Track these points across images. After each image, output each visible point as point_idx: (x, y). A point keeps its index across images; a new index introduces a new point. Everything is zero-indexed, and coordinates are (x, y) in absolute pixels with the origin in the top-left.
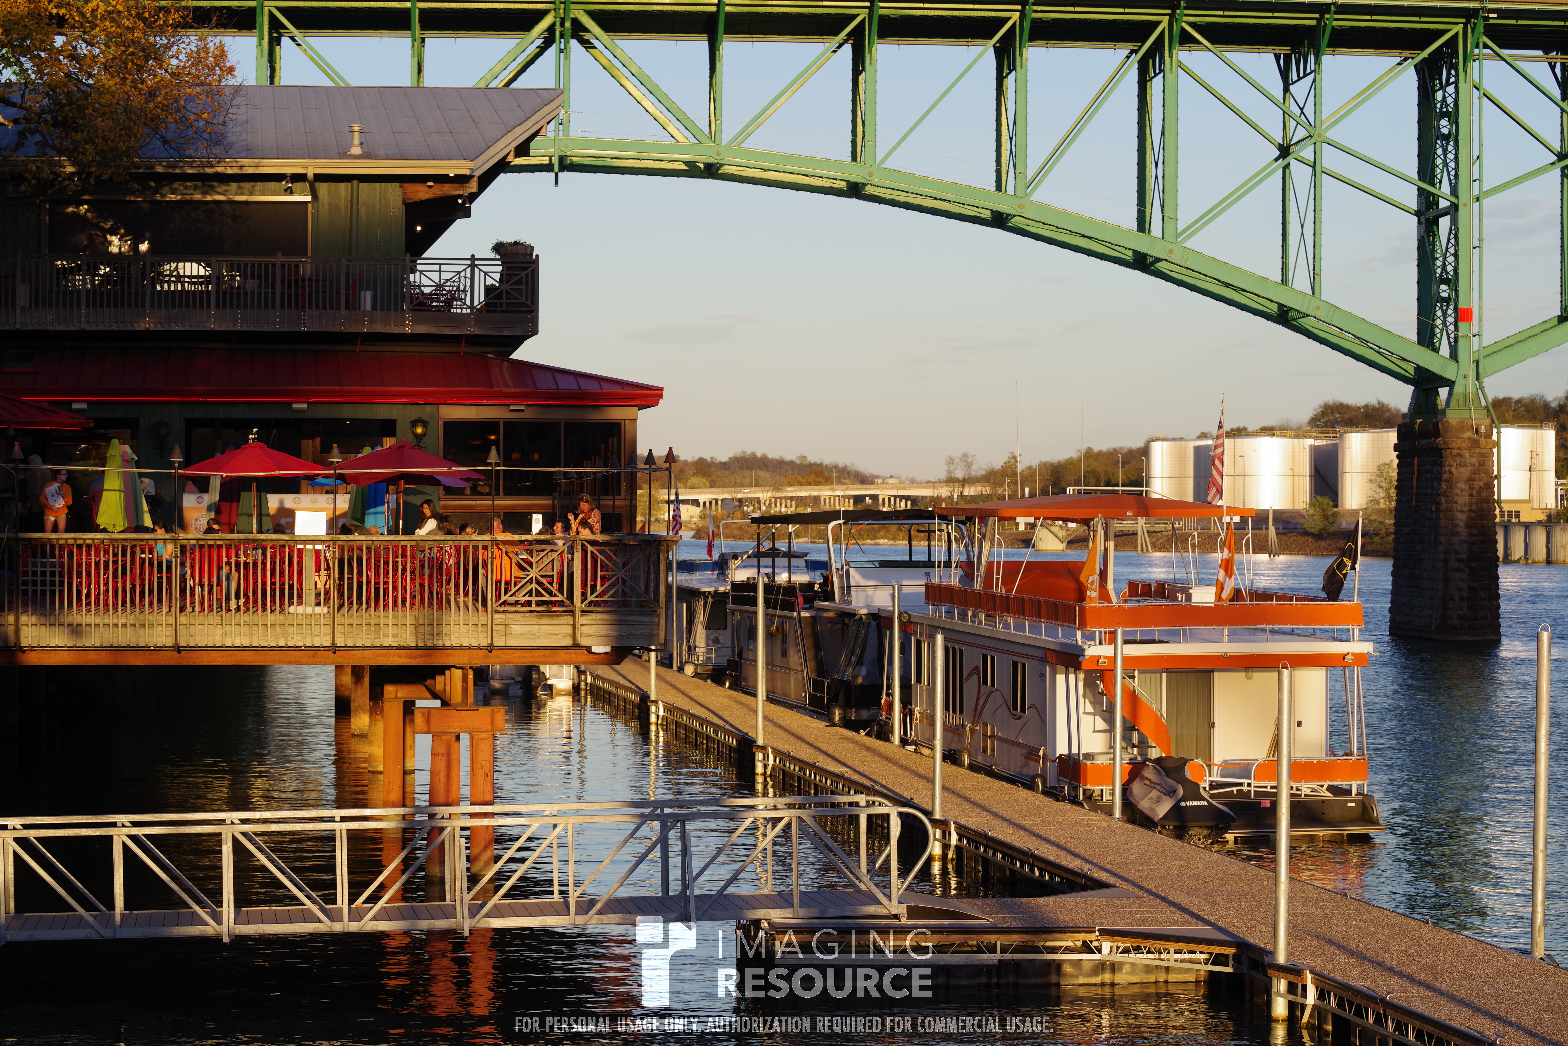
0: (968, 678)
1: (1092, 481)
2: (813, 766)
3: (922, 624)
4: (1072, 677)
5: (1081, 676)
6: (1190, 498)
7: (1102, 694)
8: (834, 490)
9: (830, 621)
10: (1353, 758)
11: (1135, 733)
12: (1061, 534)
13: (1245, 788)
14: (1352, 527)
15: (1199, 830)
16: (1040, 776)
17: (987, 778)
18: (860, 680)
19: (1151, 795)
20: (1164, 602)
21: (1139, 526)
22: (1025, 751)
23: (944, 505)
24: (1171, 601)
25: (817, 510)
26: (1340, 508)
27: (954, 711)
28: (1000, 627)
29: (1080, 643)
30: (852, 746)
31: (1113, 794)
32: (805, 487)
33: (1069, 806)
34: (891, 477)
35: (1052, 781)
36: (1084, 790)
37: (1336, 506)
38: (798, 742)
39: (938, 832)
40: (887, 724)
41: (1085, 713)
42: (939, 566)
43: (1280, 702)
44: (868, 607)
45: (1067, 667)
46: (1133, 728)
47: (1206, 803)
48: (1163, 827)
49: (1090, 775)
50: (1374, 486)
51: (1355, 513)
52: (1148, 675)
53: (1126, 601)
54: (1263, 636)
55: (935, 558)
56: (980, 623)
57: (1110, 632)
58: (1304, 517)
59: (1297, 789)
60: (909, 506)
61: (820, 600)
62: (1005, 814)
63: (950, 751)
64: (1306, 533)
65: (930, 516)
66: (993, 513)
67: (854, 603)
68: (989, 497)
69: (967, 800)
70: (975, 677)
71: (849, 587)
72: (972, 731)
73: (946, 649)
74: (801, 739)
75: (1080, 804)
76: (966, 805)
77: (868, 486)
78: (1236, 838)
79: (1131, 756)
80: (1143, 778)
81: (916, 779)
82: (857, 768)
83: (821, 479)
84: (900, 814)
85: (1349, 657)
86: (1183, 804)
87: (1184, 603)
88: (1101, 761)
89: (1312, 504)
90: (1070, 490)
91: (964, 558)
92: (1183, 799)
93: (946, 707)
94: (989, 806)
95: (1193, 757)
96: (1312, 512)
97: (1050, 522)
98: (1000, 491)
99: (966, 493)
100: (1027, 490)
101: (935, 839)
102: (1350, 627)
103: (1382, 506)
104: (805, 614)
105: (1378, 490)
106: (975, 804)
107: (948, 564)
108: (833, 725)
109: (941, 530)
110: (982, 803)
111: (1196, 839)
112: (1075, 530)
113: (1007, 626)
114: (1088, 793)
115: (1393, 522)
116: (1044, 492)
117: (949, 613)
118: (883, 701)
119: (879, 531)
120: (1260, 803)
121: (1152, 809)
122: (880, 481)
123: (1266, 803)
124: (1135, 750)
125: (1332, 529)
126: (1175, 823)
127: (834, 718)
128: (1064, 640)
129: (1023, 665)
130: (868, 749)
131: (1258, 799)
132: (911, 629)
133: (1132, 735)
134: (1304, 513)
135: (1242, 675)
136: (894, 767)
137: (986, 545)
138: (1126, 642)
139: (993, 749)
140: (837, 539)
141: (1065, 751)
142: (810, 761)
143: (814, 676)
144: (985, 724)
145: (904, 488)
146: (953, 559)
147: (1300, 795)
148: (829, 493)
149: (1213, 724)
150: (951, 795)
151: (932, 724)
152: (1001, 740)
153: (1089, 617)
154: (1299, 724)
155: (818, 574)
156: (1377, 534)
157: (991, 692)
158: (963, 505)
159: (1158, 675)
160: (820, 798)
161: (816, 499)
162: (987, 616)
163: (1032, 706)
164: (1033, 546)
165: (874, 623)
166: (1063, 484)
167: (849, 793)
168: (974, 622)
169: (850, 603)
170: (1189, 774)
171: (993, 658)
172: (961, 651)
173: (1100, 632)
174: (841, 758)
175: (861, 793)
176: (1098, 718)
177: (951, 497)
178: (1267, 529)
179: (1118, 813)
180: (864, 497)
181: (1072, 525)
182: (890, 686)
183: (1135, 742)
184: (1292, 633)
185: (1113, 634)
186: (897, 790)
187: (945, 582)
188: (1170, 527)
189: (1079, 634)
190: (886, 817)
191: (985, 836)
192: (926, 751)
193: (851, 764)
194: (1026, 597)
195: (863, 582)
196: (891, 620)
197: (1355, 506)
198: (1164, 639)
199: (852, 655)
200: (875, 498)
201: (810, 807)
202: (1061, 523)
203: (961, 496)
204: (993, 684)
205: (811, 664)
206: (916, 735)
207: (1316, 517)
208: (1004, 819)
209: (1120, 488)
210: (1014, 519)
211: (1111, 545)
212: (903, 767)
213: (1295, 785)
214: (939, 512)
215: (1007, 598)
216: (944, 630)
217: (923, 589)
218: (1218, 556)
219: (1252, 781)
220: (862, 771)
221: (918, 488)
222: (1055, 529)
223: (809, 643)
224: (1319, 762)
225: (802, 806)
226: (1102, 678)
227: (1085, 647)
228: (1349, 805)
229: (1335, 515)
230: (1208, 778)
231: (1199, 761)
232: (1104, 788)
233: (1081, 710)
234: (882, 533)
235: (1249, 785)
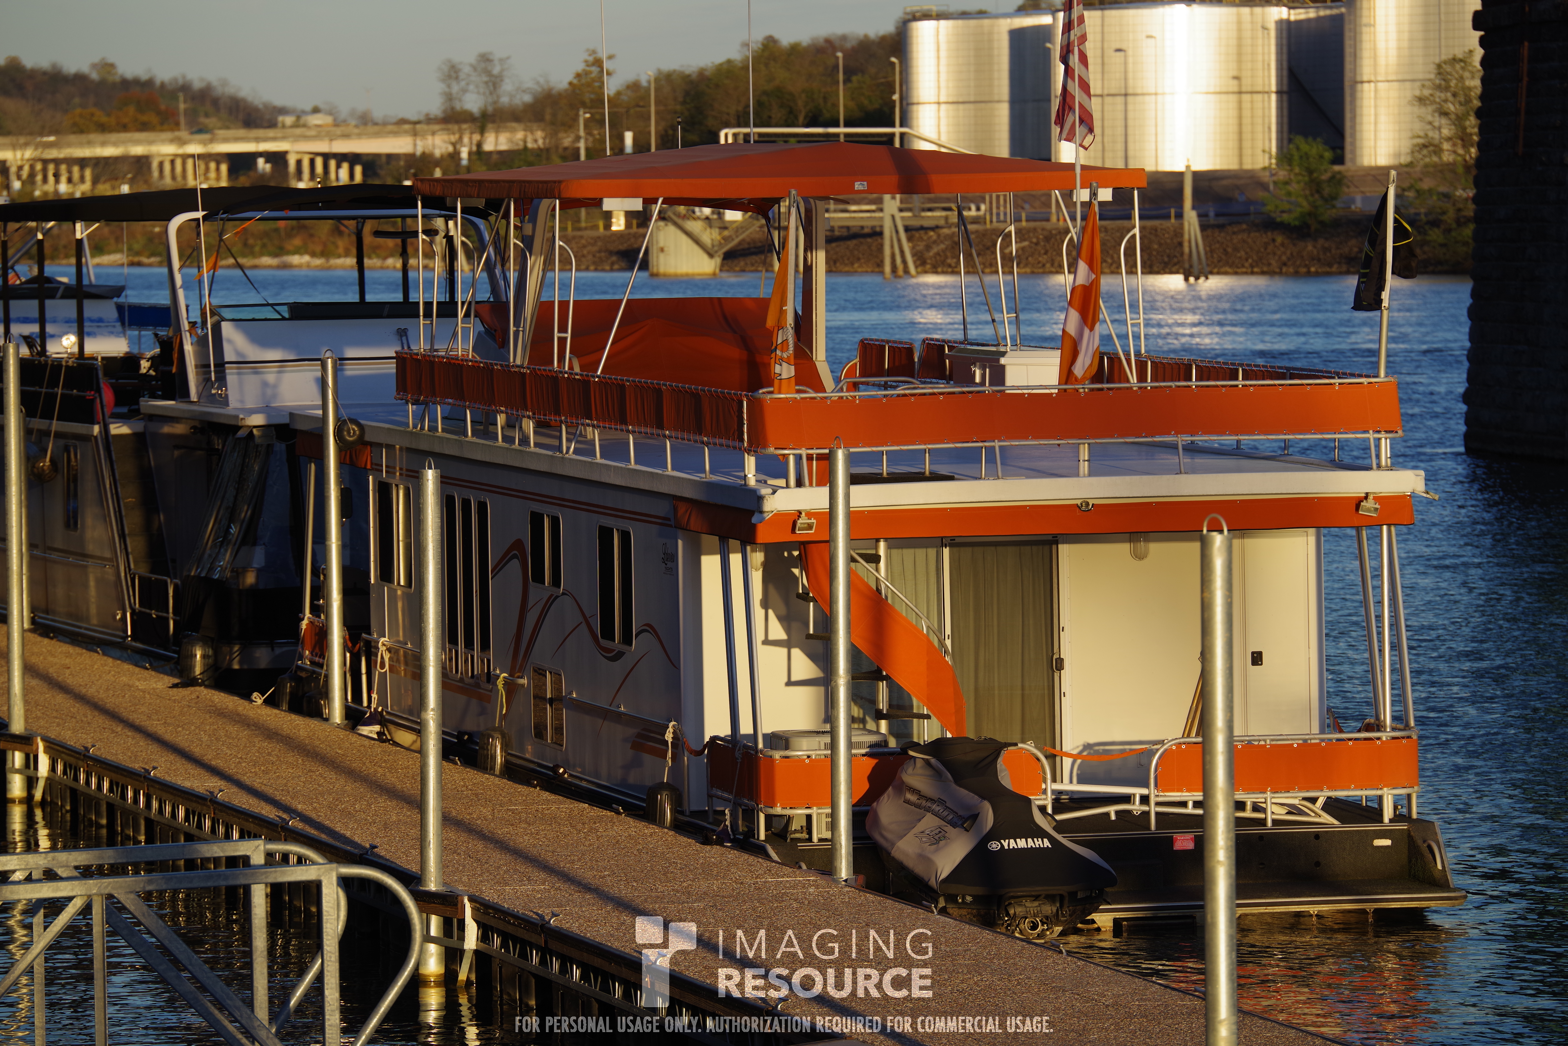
0: (497, 569)
1: (777, 113)
2: (142, 779)
3: (390, 447)
4: (735, 559)
5: (757, 558)
6: (1002, 149)
7: (805, 597)
8: (182, 142)
9: (177, 441)
10: (1384, 736)
11: (882, 686)
12: (709, 236)
13: (1136, 807)
14: (1374, 207)
15: (1032, 906)
16: (668, 786)
17: (546, 795)
18: (250, 579)
19: (921, 826)
20: (942, 387)
21: (886, 216)
22: (631, 731)
23: (438, 173)
24: (958, 383)
25: (143, 188)
26: (1348, 164)
27: (469, 644)
28: (569, 448)
29: (752, 481)
30: (233, 729)
31: (833, 826)
32: (114, 137)
33: (733, 855)
34: (316, 110)
35: (696, 800)
36: (769, 818)
37: (1339, 159)
38: (108, 723)
39: (435, 922)
40: (313, 676)
41: (766, 642)
42: (428, 315)
43: (1206, 608)
44: (266, 409)
45: (724, 539)
46: (877, 675)
47: (1047, 843)
48: (951, 898)
49: (782, 782)
50: (1427, 112)
51: (1380, 175)
52: (908, 553)
53: (855, 386)
54: (1171, 459)
55: (419, 296)
56: (525, 441)
57: (820, 457)
58: (1264, 186)
59: (1256, 808)
60: (358, 178)
61: (154, 397)
62: (589, 876)
63: (461, 734)
64: (1270, 225)
65: (406, 199)
66: (549, 189)
67: (234, 403)
68: (541, 155)
69: (502, 845)
70: (515, 564)
71: (221, 365)
72: (510, 687)
73: (447, 504)
74: (113, 716)
75: (759, 850)
76: (498, 858)
77: (260, 132)
78: (1116, 921)
79: (873, 739)
80: (902, 788)
81: (383, 802)
82: (247, 780)
83: (152, 118)
84: (345, 882)
85: (1369, 504)
86: (994, 846)
87: (987, 388)
88: (804, 749)
89: (1284, 156)
90: (726, 135)
91: (484, 295)
92: (995, 834)
93: (449, 634)
94: (551, 859)
95: (1016, 738)
96: (1282, 174)
97: (682, 209)
98: (567, 141)
99: (488, 147)
100: (629, 137)
101: (427, 938)
102: (1371, 436)
103: (1447, 157)
104: (119, 429)
105: (1438, 121)
106: (518, 854)
107: (448, 309)
108: (189, 682)
109: (431, 232)
110: (534, 852)
111: (1026, 925)
112: (740, 228)
113: (586, 449)
114: (778, 826)
115: (1471, 193)
116: (667, 141)
117: (454, 422)
118: (304, 624)
119: (290, 235)
120: (1170, 841)
121: (924, 858)
122: (289, 120)
123: (1184, 842)
124: (883, 724)
125: (1328, 214)
126: (979, 891)
127: (191, 668)
128: (715, 478)
129: (625, 537)
130: (271, 734)
131: (1165, 832)
132: (366, 458)
133: (875, 692)
134: (1266, 177)
135: (1123, 549)
136: (331, 775)
137: (535, 265)
138: (855, 479)
139: (558, 730)
140: (190, 255)
141: (725, 730)
142: (137, 766)
143: (143, 570)
144: (540, 672)
145: (346, 136)
146: (459, 298)
147: (1263, 822)
148: (169, 149)
149: (1060, 662)
150: (463, 837)
151: (419, 675)
152: (578, 706)
153: (772, 424)
154: (1257, 658)
155: (148, 334)
156: (1435, 223)
157: (552, 599)
158: (482, 173)
159: (932, 552)
160: (161, 851)
161: (141, 163)
162: (540, 425)
163: (648, 628)
164: (645, 265)
165: (280, 447)
166: (711, 123)
167: (228, 837)
168: (511, 440)
169: (225, 401)
170: (1006, 778)
171: (555, 522)
172: (482, 507)
173: (798, 458)
174: (209, 757)
175: (256, 836)
176: (796, 653)
177: (455, 156)
178: (1180, 216)
179: (844, 869)
180: (253, 156)
181: (733, 216)
182: (320, 590)
183: (883, 704)
184: (1237, 452)
185: (828, 459)
186: (339, 828)
187: (442, 349)
188: (954, 217)
189: (750, 463)
190: (313, 890)
191: (542, 927)
192: (405, 737)
193: (232, 769)
194: (628, 380)
195: (254, 353)
196: (319, 438)
197: (1382, 160)
198: (943, 470)
199: (231, 520)
200: (278, 159)
201: (136, 872)
202: (707, 211)
203: (478, 154)
204: (556, 582)
205: (137, 544)
206: (382, 701)
207: (1294, 187)
208: (586, 888)
209: (842, 130)
210: (599, 203)
211: (820, 259)
212: (352, 774)
213: (1249, 799)
214: (426, 188)
215: (585, 383)
216: (441, 460)
217: (391, 368)
218: (1064, 281)
219: (1152, 791)
220: (257, 784)
221: (377, 135)
222: (695, 226)
223: (130, 497)
224: (1305, 744)
225: (117, 870)
226: (803, 562)
227: (765, 491)
228: (1378, 842)
229: (1337, 181)
230: (1051, 786)
231: (1029, 747)
232: (814, 811)
233: (759, 635)
234: (297, 242)
235: (1145, 799)
